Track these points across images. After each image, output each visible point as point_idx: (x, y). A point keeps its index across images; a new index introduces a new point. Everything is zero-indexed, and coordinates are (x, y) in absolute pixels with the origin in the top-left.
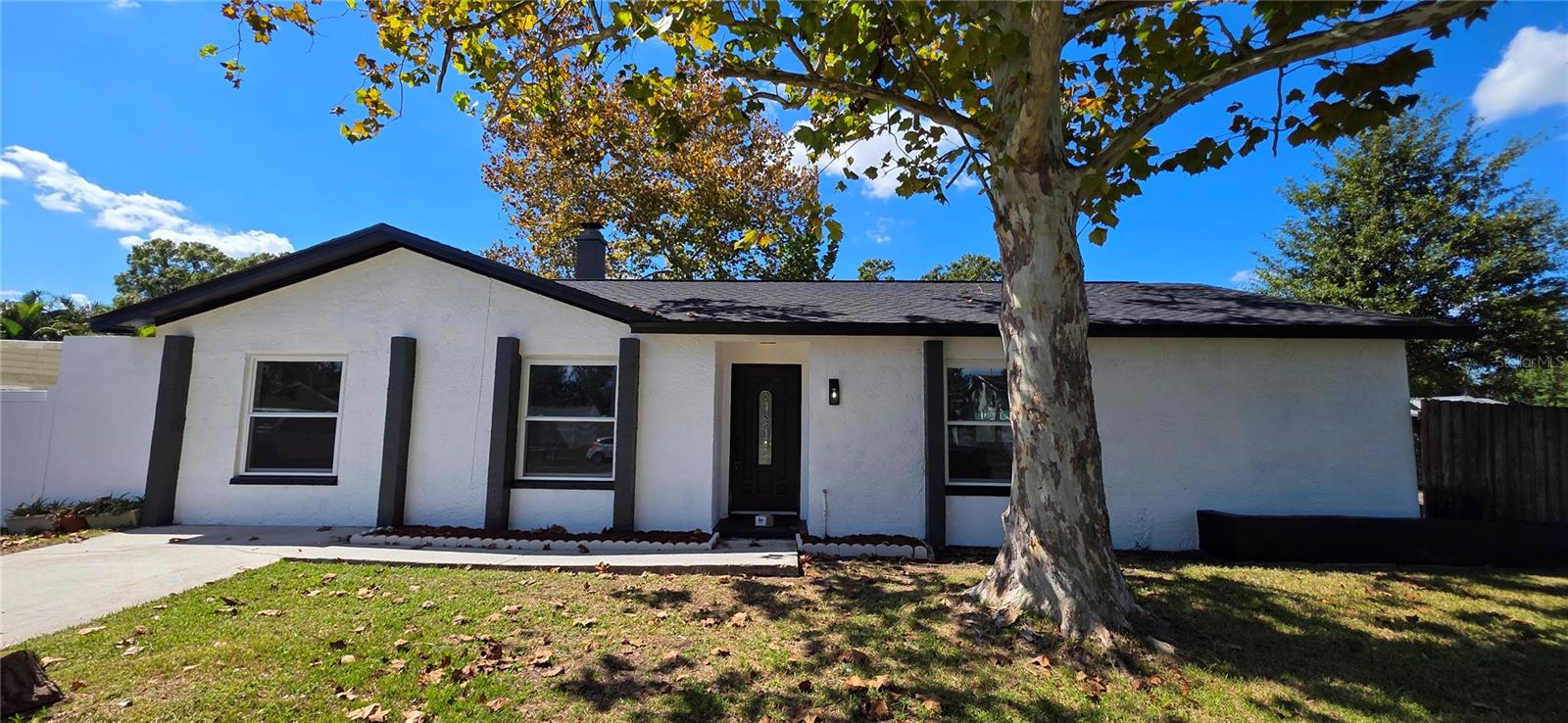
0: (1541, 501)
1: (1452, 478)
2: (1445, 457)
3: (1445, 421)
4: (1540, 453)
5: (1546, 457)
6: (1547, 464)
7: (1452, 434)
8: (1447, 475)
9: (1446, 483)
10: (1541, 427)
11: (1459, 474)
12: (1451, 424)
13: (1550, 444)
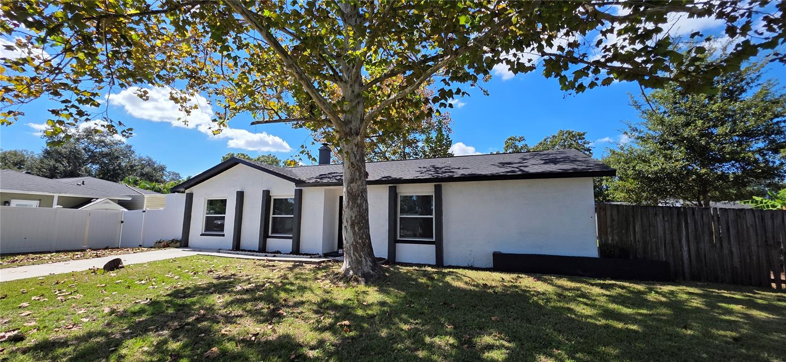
0: (662, 252)
1: (612, 240)
2: (609, 230)
3: (608, 213)
4: (660, 229)
5: (664, 229)
6: (665, 233)
7: (613, 220)
8: (610, 238)
9: (610, 242)
10: (661, 216)
11: (616, 238)
12: (612, 215)
13: (667, 224)
